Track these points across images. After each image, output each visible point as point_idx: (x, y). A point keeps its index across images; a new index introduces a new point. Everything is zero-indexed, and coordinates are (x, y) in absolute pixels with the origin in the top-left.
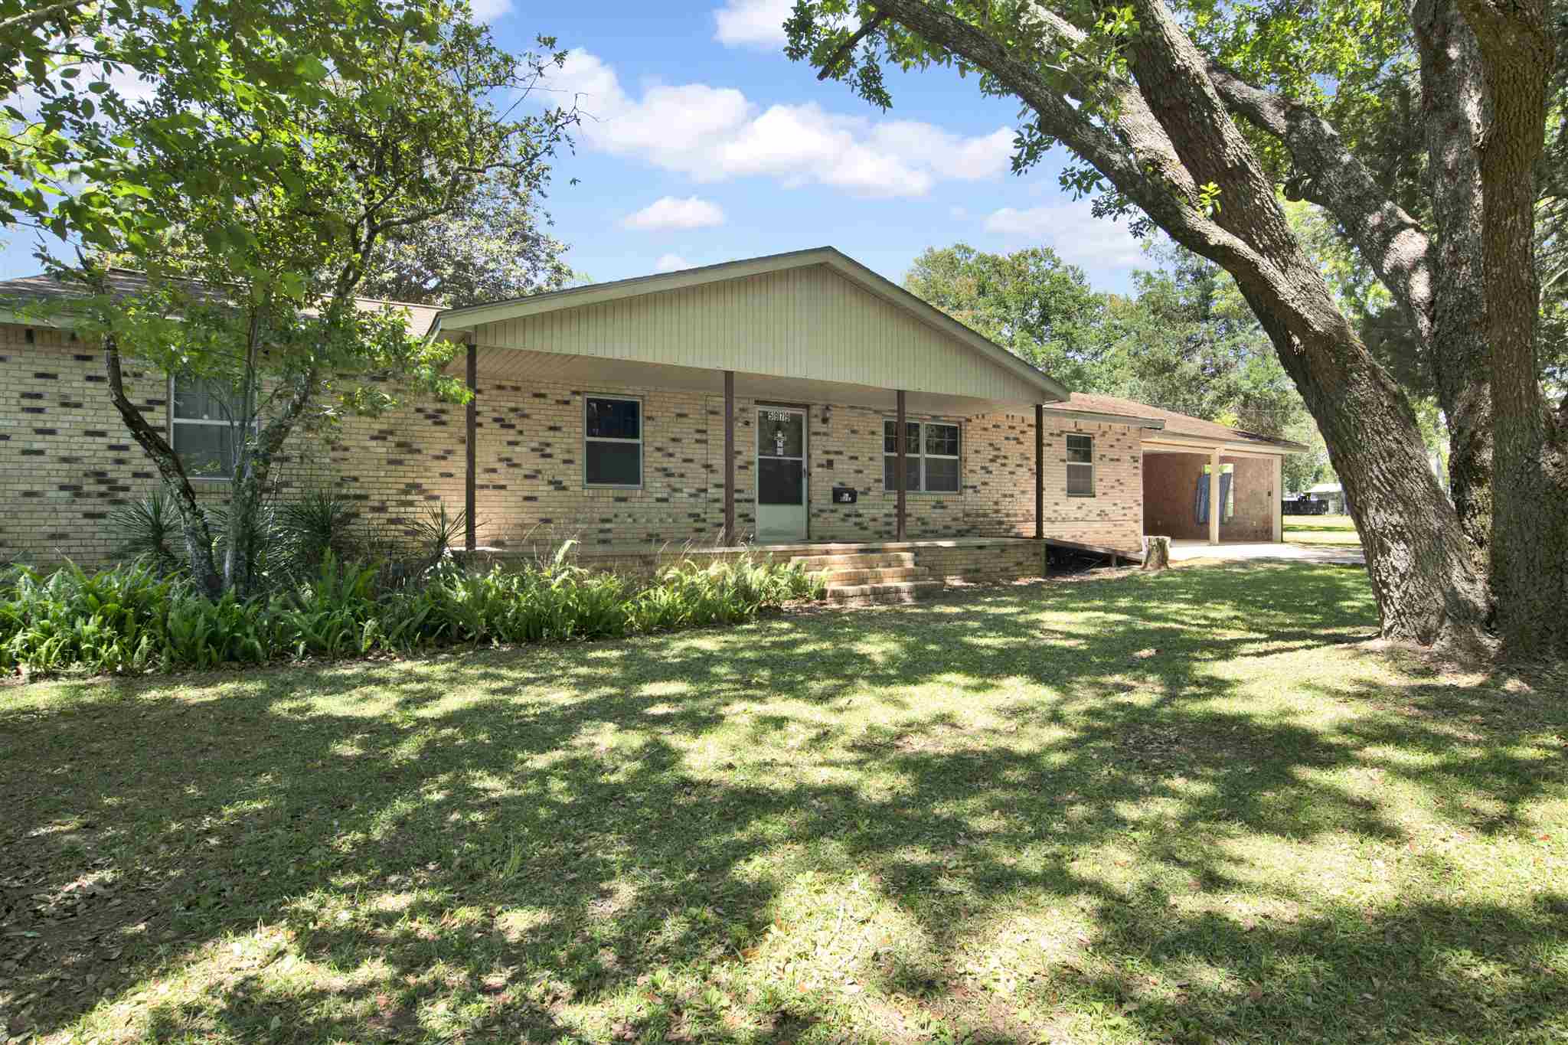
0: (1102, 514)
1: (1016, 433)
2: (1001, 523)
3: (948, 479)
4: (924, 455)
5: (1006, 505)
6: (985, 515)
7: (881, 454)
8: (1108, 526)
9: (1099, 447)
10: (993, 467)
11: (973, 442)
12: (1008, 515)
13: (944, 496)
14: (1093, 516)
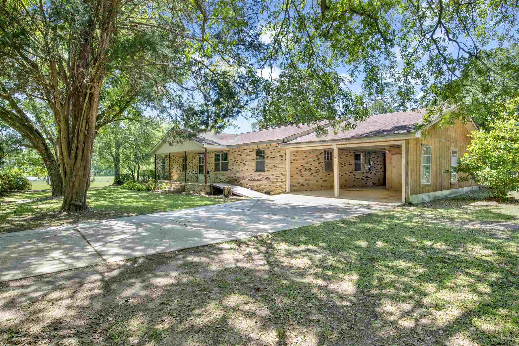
0: (267, 179)
1: (240, 153)
2: (236, 180)
3: (225, 168)
4: (221, 162)
5: (238, 175)
6: (232, 178)
7: (214, 162)
8: (270, 183)
9: (267, 153)
10: (235, 163)
11: (230, 157)
12: (238, 178)
13: (224, 172)
14: (264, 179)
